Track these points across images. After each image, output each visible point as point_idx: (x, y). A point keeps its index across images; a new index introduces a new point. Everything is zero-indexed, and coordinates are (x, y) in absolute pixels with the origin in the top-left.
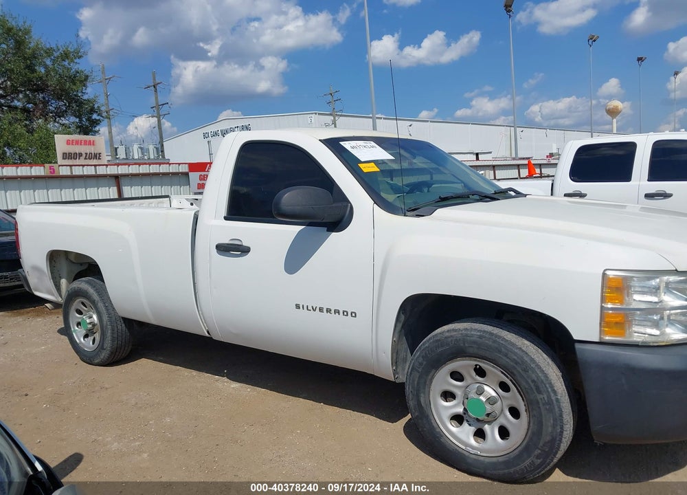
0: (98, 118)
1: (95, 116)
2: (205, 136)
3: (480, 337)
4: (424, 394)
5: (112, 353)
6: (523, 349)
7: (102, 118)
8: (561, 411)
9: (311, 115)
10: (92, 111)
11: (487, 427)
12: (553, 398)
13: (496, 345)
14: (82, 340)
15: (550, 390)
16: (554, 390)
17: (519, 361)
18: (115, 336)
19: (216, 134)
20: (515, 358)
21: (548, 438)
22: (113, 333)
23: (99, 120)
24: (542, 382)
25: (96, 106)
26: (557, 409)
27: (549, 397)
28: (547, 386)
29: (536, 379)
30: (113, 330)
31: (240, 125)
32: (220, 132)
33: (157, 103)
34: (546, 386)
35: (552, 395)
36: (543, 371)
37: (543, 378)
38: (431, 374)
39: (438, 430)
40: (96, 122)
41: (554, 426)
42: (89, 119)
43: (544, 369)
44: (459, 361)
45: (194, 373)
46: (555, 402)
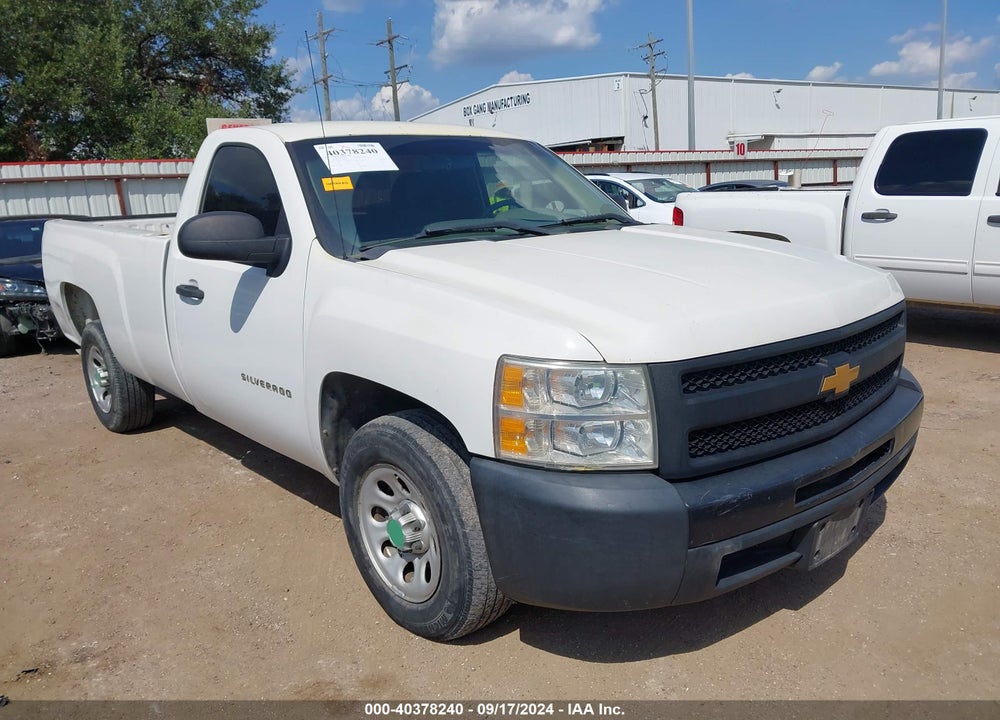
0: (284, 92)
1: (281, 90)
2: (467, 112)
3: (393, 437)
4: (352, 506)
5: (124, 418)
6: (433, 458)
7: (290, 93)
8: (469, 549)
9: (617, 78)
10: (280, 81)
11: (416, 561)
12: (460, 532)
13: (405, 450)
14: (102, 398)
15: (456, 519)
16: (461, 520)
17: (425, 474)
18: (126, 396)
19: (480, 109)
20: (421, 469)
21: (455, 587)
22: (121, 393)
23: (287, 94)
24: (447, 508)
25: (282, 75)
26: (464, 547)
27: (454, 529)
28: (454, 513)
29: (440, 502)
30: (121, 388)
31: (515, 95)
32: (486, 106)
33: (392, 65)
34: (451, 514)
35: (458, 526)
36: (450, 492)
37: (449, 502)
38: (357, 482)
39: (366, 558)
40: (283, 98)
41: (460, 571)
42: (274, 94)
43: (453, 490)
44: (378, 467)
45: (213, 450)
46: (461, 537)
